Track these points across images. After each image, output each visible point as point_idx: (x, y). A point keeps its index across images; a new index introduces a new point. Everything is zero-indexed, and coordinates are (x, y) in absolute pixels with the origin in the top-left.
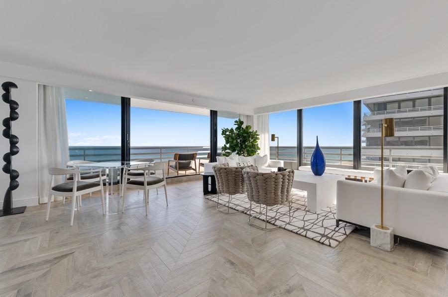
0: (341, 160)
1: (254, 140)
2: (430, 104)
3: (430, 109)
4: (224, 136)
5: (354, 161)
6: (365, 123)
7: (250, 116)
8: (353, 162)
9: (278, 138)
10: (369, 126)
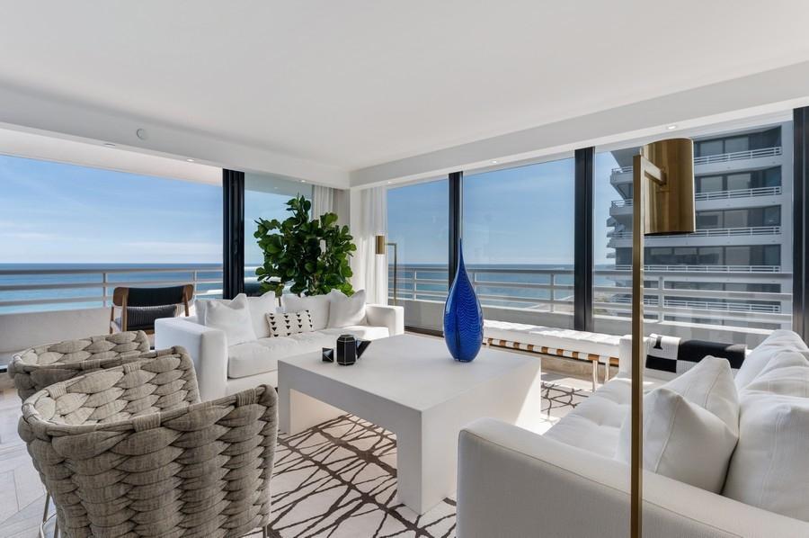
0: (552, 302)
1: (339, 252)
2: (725, 187)
3: (725, 196)
4: (260, 239)
5: (577, 303)
6: (615, 221)
7: (342, 191)
8: (572, 307)
9: (395, 245)
10: (622, 227)
